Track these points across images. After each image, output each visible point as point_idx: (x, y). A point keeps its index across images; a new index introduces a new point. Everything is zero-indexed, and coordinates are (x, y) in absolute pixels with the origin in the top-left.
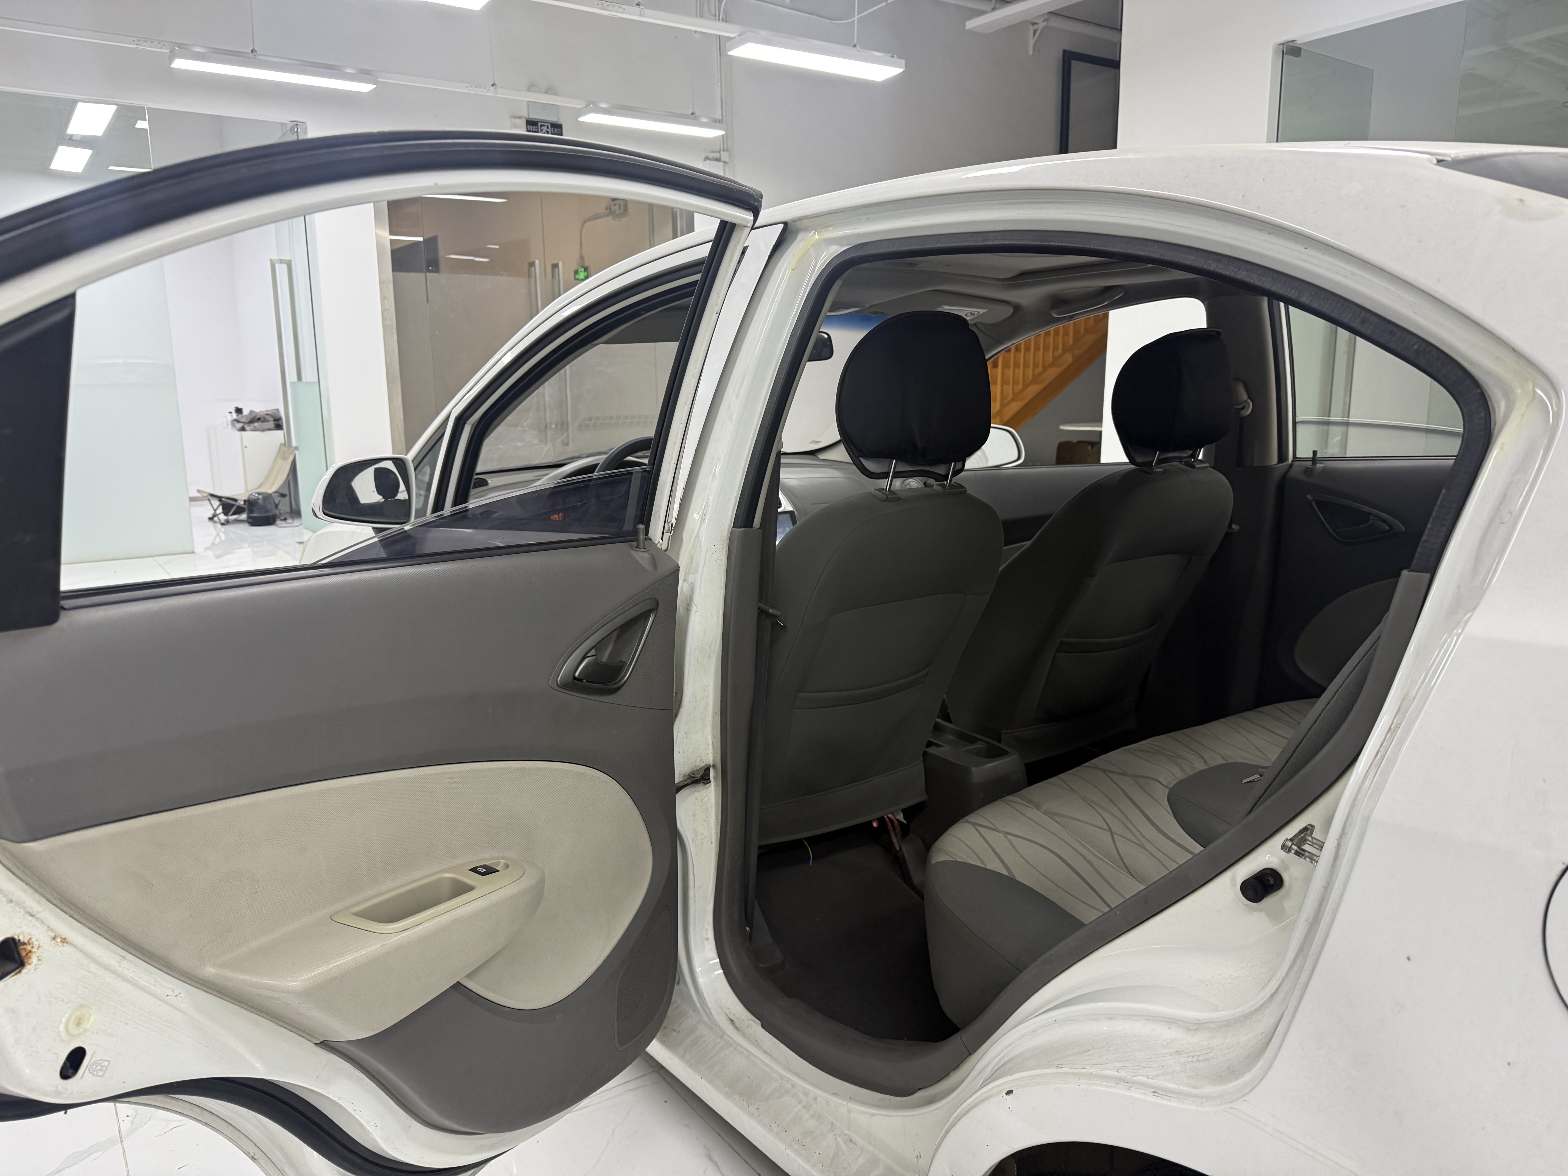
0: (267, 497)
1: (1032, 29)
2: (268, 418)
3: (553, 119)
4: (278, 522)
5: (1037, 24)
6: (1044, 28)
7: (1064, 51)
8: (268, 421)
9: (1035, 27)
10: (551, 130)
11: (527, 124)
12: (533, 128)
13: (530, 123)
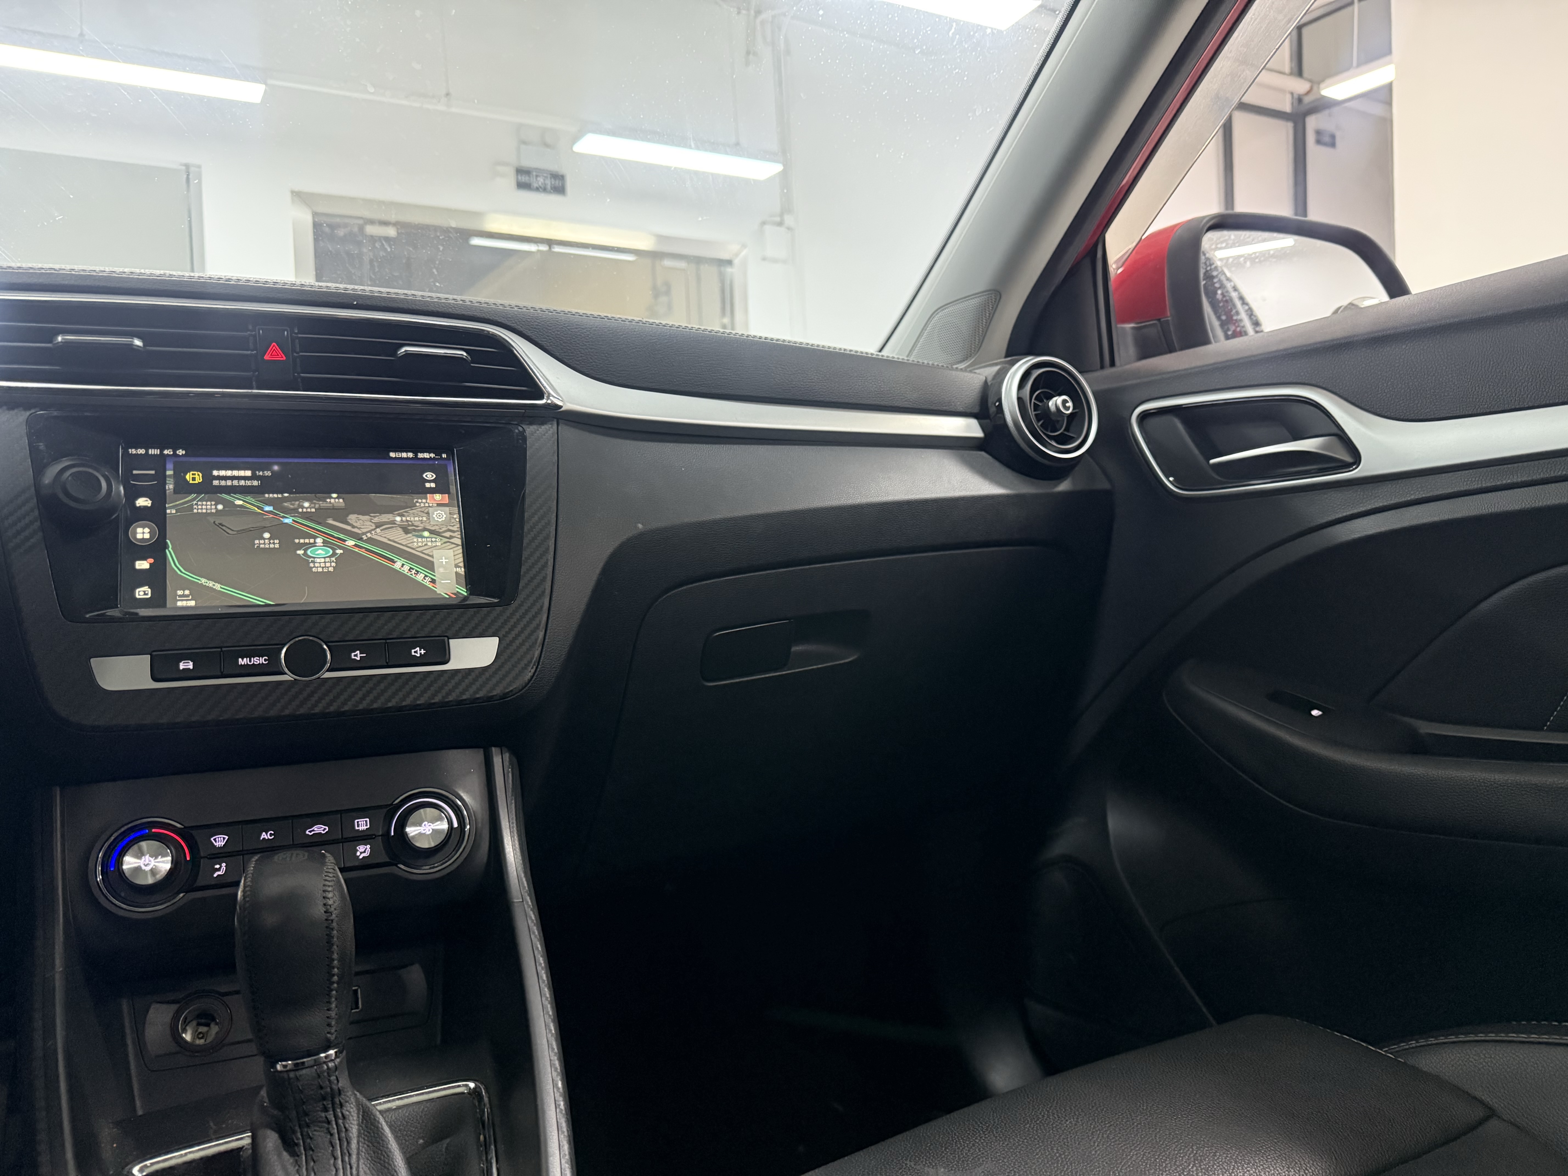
3: (553, 167)
10: (549, 183)
11: (517, 175)
12: (524, 179)
13: (520, 171)
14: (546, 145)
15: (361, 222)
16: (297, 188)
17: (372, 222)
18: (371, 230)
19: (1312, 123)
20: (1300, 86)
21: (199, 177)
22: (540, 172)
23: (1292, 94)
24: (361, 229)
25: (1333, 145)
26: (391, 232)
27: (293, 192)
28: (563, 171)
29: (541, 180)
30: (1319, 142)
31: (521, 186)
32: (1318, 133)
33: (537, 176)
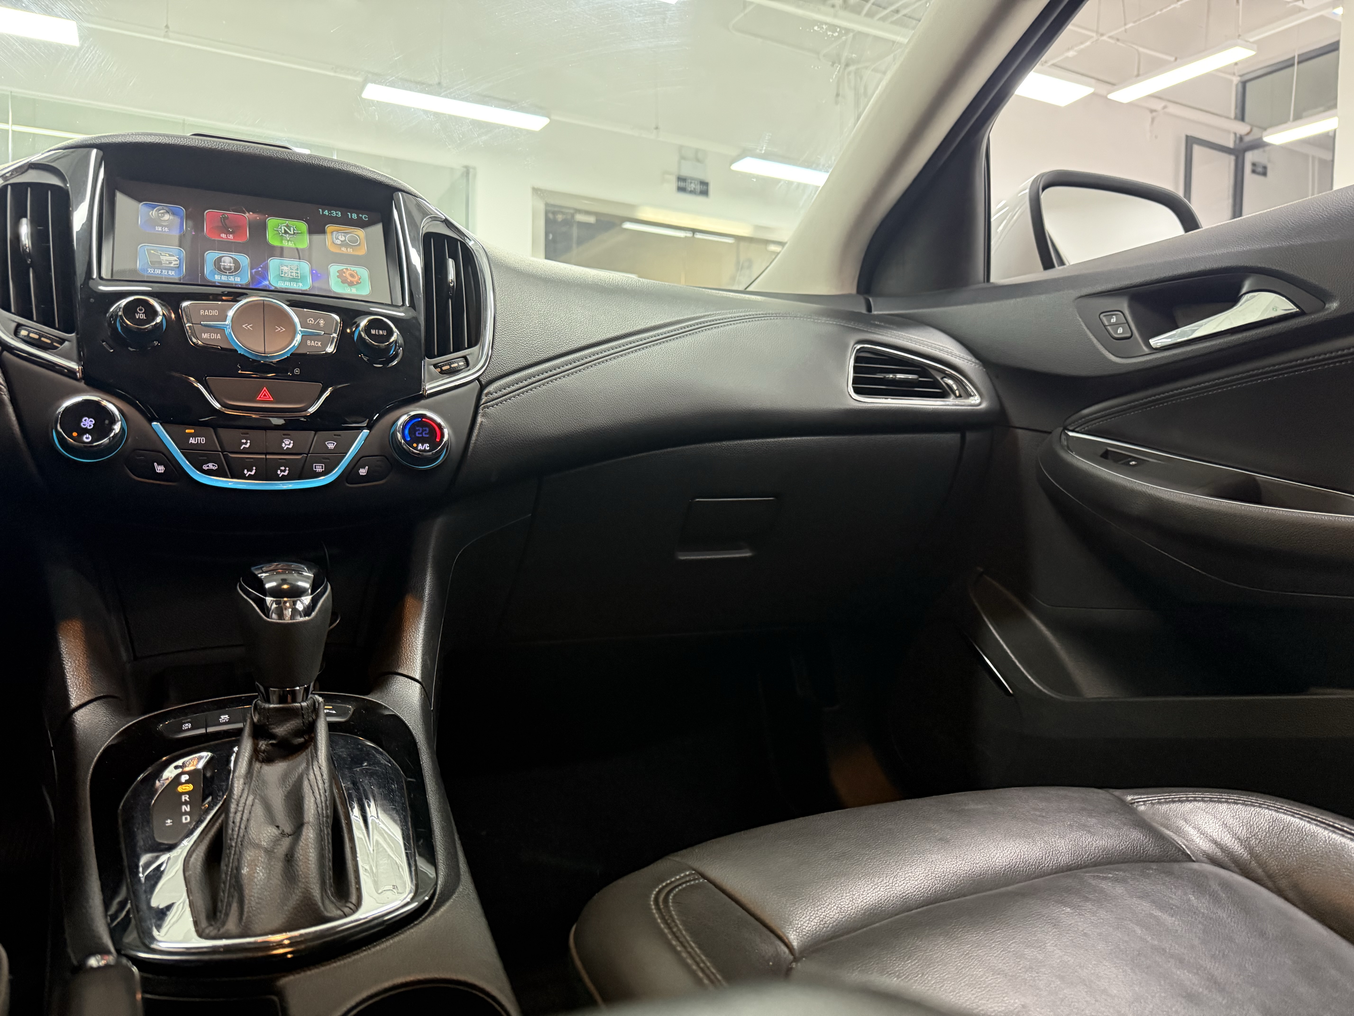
1: (1150, 116)
3: (701, 176)
6: (1162, 115)
7: (1187, 136)
9: (1154, 114)
10: (698, 188)
11: (678, 181)
12: (682, 184)
13: (681, 179)
14: (698, 160)
15: (572, 211)
16: (536, 186)
17: (580, 212)
18: (579, 217)
19: (1250, 157)
20: (1242, 128)
21: (475, 175)
22: (692, 179)
24: (573, 216)
25: (1264, 174)
26: (592, 219)
27: (532, 188)
28: (707, 179)
29: (693, 186)
30: (1254, 171)
31: (681, 189)
32: (1254, 165)
33: (691, 183)
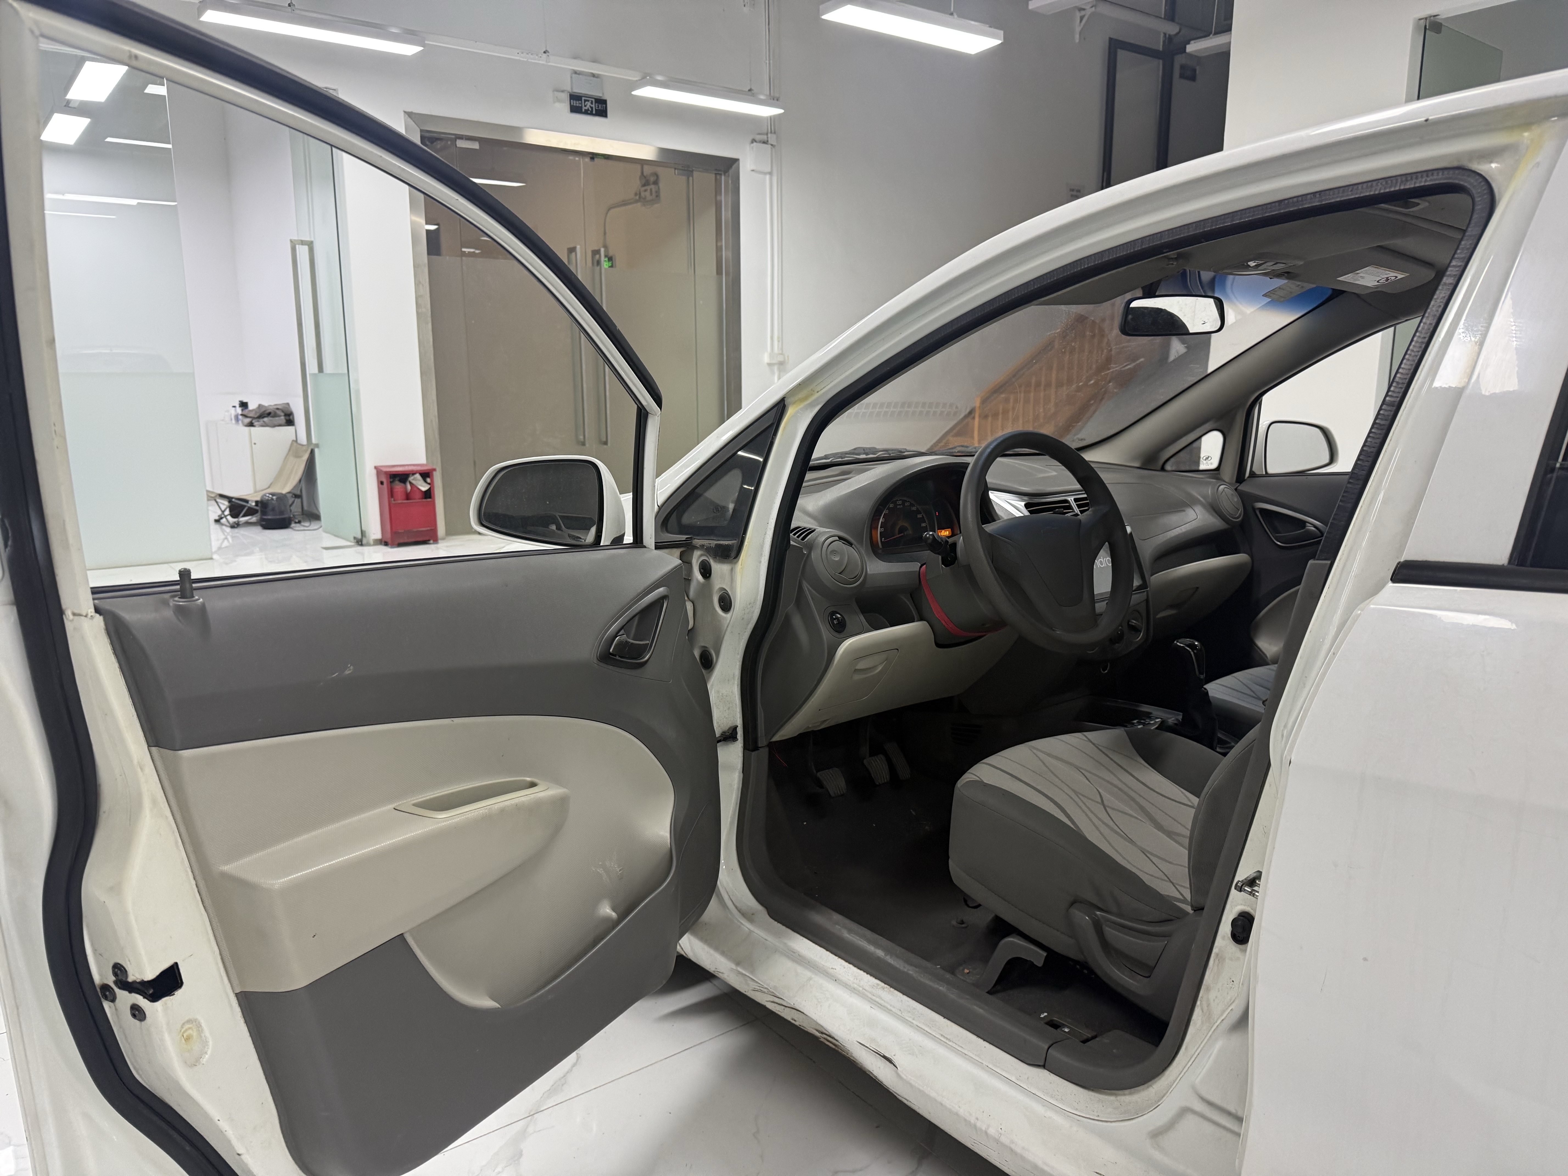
0: (281, 498)
1: (1078, 15)
2: (279, 412)
3: (597, 94)
4: (293, 525)
5: (1084, 9)
6: (1092, 14)
7: (1111, 39)
8: (279, 416)
9: (1083, 13)
10: (595, 107)
11: (571, 99)
12: (576, 103)
13: (574, 97)
15: (453, 137)
16: (410, 111)
17: (461, 137)
18: (461, 144)
19: (1179, 60)
20: (1172, 29)
22: (587, 97)
23: (1165, 34)
24: (453, 142)
25: (1193, 78)
26: (476, 146)
27: (405, 112)
28: (604, 96)
29: (589, 104)
30: (1182, 76)
31: (575, 110)
32: (1182, 67)
33: (586, 101)
